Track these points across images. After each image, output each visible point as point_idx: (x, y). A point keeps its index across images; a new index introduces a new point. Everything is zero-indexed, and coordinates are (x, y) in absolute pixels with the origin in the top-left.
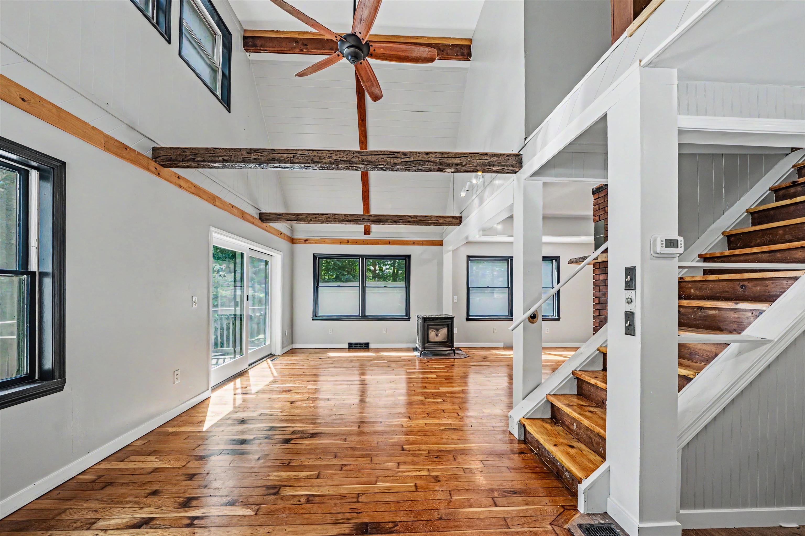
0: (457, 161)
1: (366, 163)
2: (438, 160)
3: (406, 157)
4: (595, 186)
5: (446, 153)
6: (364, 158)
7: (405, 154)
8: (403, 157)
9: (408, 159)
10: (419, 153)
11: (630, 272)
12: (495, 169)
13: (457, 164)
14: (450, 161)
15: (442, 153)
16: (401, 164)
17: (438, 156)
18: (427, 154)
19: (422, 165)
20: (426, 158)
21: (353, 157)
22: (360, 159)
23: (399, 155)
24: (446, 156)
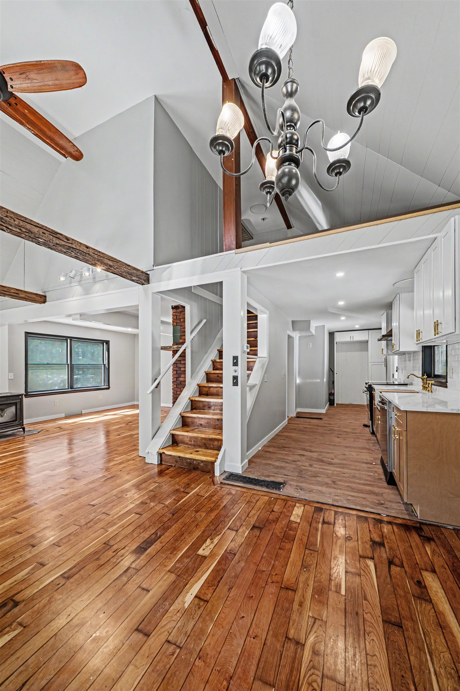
0: (111, 263)
2: (96, 256)
3: (68, 242)
4: (174, 304)
5: (103, 253)
7: (68, 239)
8: (65, 240)
9: (70, 245)
10: (81, 244)
11: (236, 358)
12: (134, 278)
13: (111, 266)
14: (106, 261)
15: (99, 252)
16: (63, 246)
17: (96, 253)
18: (87, 247)
19: (83, 255)
20: (85, 250)
22: (16, 223)
23: (61, 237)
24: (102, 255)
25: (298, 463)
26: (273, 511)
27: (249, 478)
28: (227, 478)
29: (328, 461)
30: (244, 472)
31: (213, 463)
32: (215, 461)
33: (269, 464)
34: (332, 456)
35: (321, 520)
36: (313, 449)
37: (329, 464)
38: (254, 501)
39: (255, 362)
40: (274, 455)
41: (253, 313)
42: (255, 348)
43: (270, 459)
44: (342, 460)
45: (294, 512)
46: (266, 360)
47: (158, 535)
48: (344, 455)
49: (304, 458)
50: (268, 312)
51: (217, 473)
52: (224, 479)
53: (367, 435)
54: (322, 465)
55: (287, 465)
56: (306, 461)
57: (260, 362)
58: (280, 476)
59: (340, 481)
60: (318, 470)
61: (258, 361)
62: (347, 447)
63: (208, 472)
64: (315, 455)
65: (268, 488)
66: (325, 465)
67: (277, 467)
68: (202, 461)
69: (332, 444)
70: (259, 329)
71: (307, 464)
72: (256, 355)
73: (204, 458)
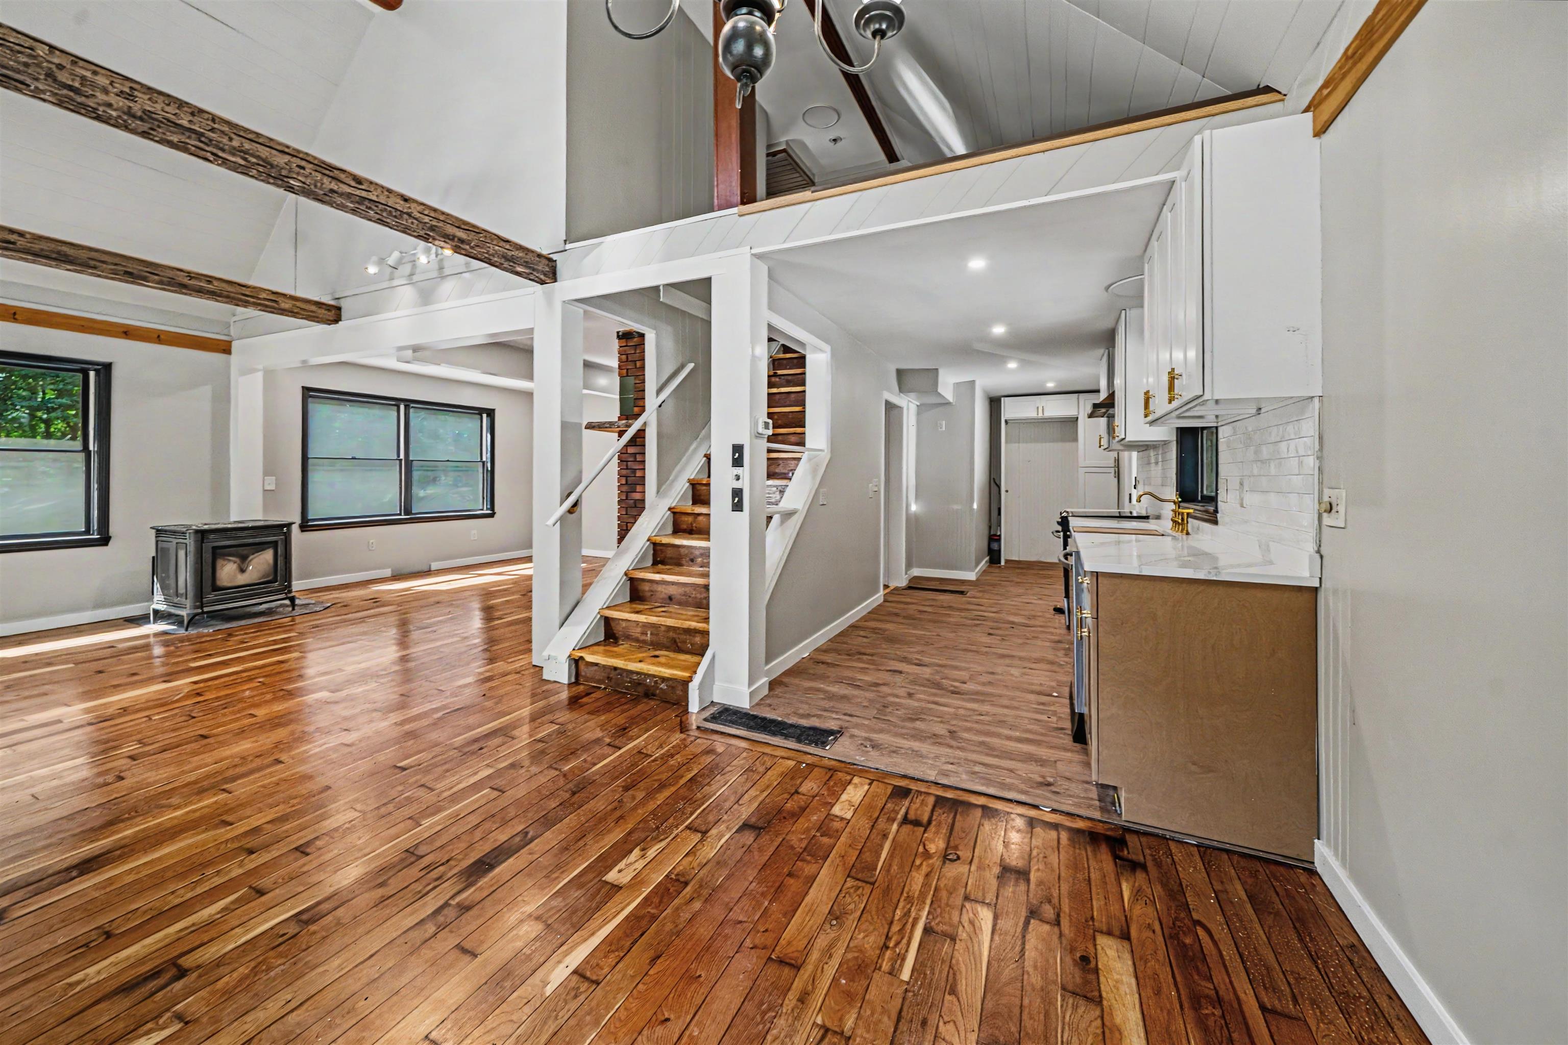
0: (461, 234)
1: (254, 160)
2: (427, 219)
3: (360, 187)
4: (622, 329)
5: (443, 213)
6: (247, 145)
7: (359, 180)
8: (353, 183)
9: (364, 194)
10: (390, 191)
11: (738, 449)
12: (519, 269)
13: (462, 241)
14: (451, 230)
15: (435, 210)
16: (349, 196)
17: (426, 212)
18: (406, 200)
19: (395, 217)
20: (401, 205)
21: (212, 130)
22: (236, 143)
23: (342, 176)
24: (442, 218)
25: (885, 689)
26: (797, 792)
27: (764, 719)
28: (714, 718)
29: (952, 686)
30: (757, 704)
31: (685, 683)
32: (690, 679)
33: (819, 690)
34: (964, 675)
35: (900, 816)
36: (926, 660)
37: (953, 692)
38: (761, 769)
39: (799, 459)
40: (832, 669)
41: (796, 352)
42: (799, 430)
43: (823, 678)
44: (984, 684)
45: (844, 797)
46: (826, 456)
47: (529, 836)
48: (993, 673)
49: (898, 679)
50: (828, 348)
51: (694, 706)
52: (706, 720)
53: (1058, 631)
54: (935, 695)
55: (856, 692)
56: (903, 684)
57: (810, 460)
58: (834, 716)
59: (968, 730)
60: (923, 704)
61: (805, 457)
62: (1003, 656)
63: (675, 704)
64: (926, 672)
65: (799, 741)
66: (942, 696)
67: (831, 697)
68: (664, 679)
69: (974, 648)
70: (809, 388)
71: (902, 692)
72: (802, 444)
73: (666, 672)
